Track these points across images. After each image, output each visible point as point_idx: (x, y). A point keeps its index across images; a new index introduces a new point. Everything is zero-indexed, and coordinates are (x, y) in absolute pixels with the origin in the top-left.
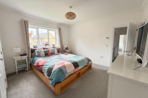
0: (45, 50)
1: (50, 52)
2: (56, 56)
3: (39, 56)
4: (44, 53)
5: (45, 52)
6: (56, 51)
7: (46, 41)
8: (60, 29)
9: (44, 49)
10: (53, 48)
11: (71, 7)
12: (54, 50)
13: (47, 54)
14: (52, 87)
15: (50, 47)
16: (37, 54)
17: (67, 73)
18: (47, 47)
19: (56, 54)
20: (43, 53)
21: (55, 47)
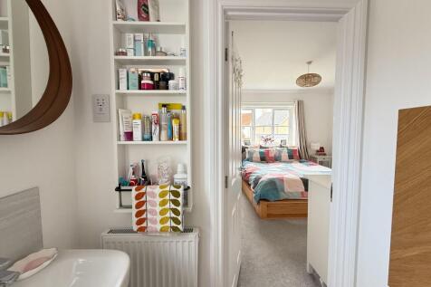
0: (262, 150)
1: (272, 155)
2: (281, 165)
3: (250, 160)
4: (259, 156)
5: (260, 153)
6: (285, 155)
7: (267, 132)
8: (300, 104)
9: (261, 147)
10: (281, 147)
11: (310, 63)
12: (280, 152)
13: (265, 158)
14: (255, 203)
15: (274, 147)
16: (247, 157)
17: (283, 190)
18: (268, 144)
19: (284, 162)
20: (257, 156)
21: (288, 145)
